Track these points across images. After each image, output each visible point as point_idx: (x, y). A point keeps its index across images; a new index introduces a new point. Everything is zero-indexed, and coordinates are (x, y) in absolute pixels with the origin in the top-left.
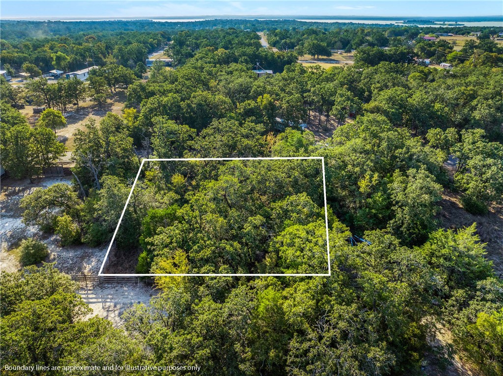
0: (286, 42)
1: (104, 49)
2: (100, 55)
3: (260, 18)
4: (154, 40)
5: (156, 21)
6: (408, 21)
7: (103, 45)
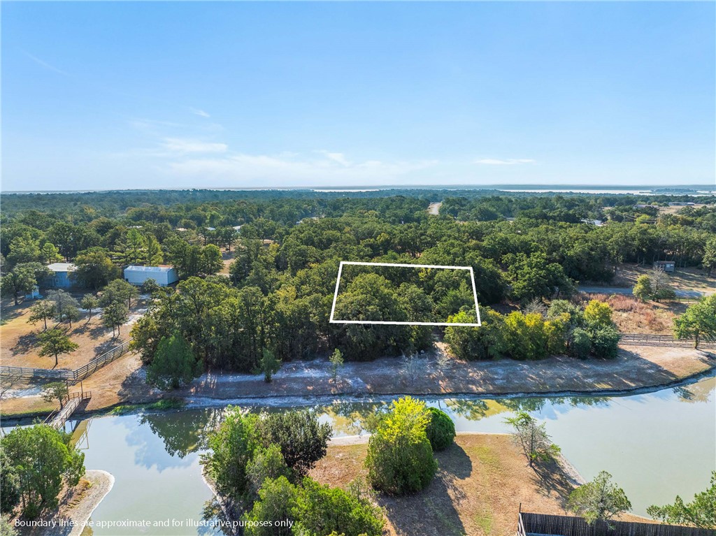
0: (454, 208)
1: (255, 211)
2: (251, 216)
3: (452, 188)
4: (309, 206)
5: (318, 191)
6: (658, 191)
7: (255, 208)
